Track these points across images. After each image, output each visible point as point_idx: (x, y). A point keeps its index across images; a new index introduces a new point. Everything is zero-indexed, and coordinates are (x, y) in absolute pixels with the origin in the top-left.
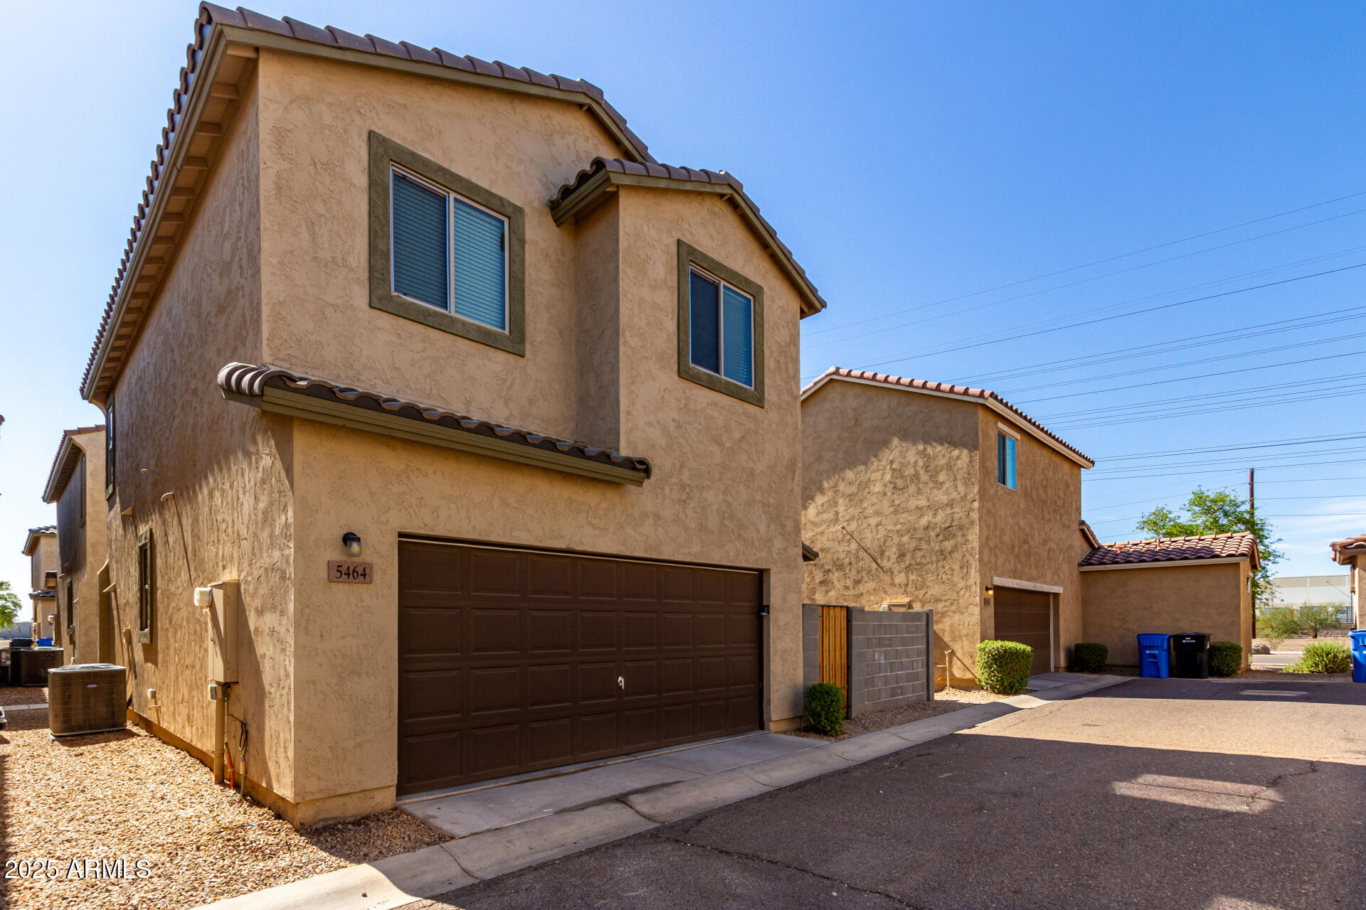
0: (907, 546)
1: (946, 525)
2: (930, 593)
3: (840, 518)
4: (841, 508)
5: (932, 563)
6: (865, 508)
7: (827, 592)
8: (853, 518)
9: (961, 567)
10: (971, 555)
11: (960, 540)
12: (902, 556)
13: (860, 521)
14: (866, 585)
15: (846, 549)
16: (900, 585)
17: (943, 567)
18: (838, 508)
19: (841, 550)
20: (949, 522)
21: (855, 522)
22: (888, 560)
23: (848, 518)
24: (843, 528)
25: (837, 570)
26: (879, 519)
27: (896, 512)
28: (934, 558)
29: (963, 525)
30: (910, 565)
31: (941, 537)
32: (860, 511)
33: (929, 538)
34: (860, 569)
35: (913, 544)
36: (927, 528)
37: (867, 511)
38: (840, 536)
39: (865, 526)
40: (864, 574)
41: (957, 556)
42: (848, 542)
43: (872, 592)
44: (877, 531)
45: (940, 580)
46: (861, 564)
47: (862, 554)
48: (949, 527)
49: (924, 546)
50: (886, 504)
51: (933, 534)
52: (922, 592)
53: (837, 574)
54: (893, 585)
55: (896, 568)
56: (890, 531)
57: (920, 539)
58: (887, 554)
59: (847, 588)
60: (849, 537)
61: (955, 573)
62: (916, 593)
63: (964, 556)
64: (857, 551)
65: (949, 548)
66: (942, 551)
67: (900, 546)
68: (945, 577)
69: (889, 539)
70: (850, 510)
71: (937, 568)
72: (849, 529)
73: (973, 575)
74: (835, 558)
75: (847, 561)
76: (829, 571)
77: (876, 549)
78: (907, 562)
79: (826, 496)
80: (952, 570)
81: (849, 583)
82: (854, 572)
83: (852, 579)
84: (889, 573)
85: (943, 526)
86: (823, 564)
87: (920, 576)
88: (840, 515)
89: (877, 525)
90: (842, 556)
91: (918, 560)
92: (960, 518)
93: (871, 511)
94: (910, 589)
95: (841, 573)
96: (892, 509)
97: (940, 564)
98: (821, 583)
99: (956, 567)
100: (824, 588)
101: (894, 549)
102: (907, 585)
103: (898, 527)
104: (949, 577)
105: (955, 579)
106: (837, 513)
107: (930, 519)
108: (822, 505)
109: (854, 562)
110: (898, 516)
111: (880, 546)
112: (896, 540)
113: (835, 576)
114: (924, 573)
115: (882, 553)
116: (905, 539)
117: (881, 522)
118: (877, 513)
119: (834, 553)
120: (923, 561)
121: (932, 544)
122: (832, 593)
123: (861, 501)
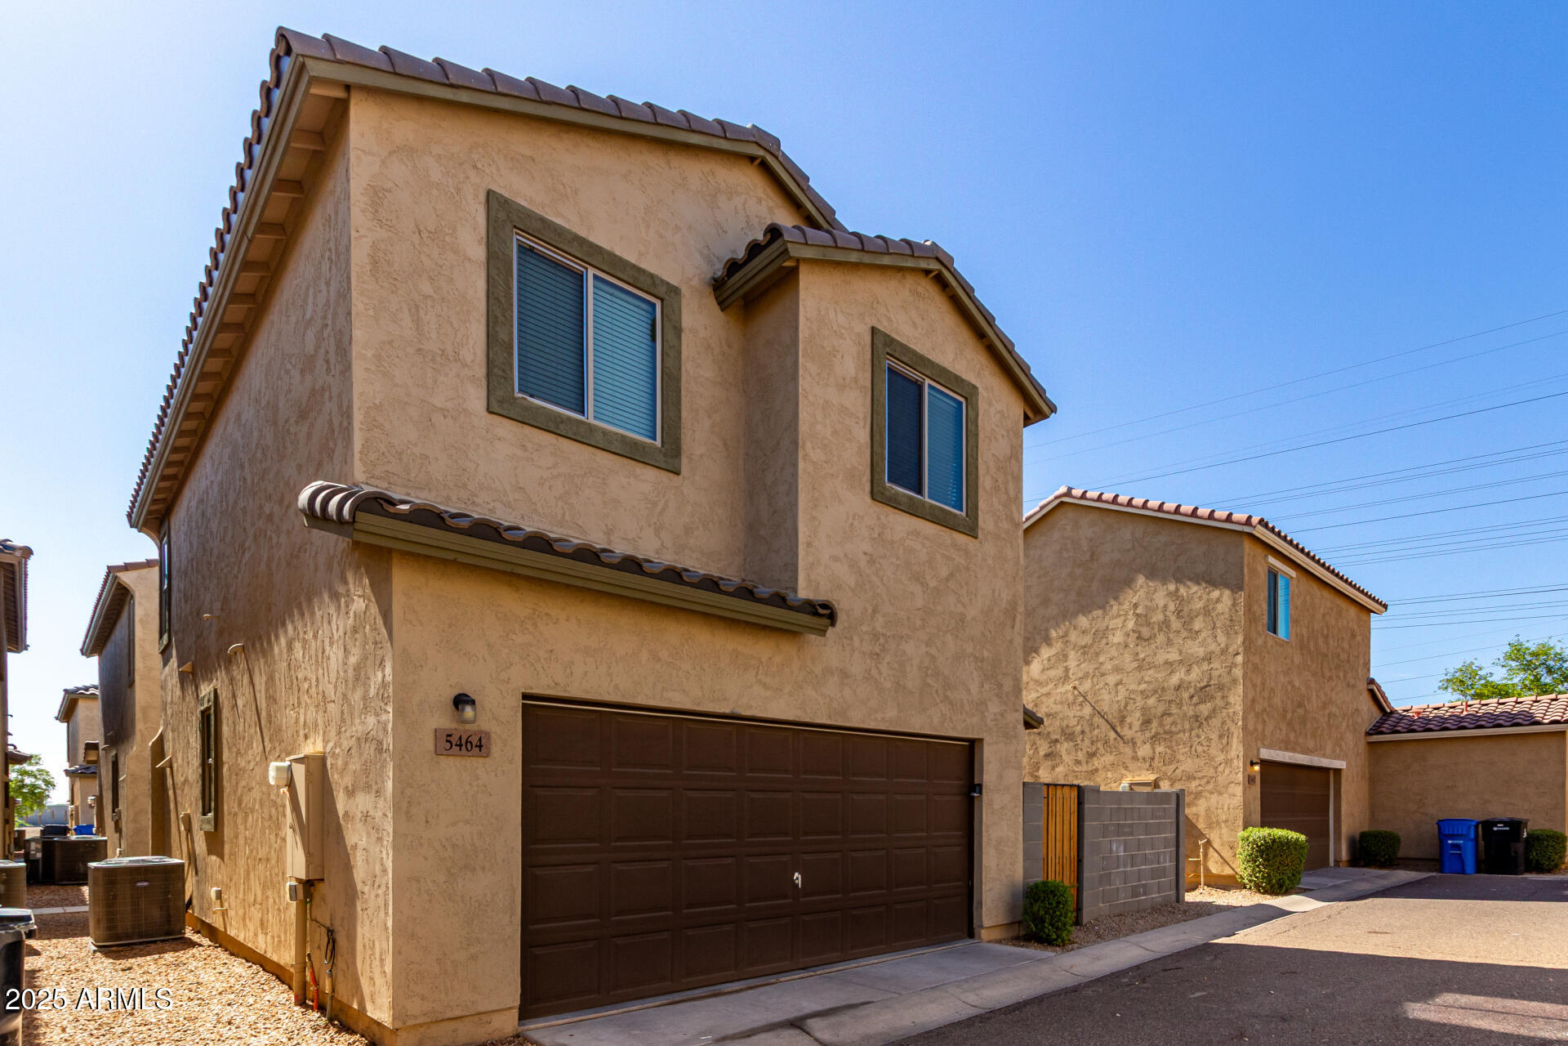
0: (1153, 711)
1: (1202, 684)
2: (1182, 768)
3: (1071, 676)
4: (1072, 663)
5: (1184, 731)
6: (1101, 663)
7: (1053, 768)
8: (1086, 675)
9: (1221, 737)
10: (1233, 721)
11: (1219, 702)
12: (1147, 722)
13: (1095, 680)
14: (1103, 759)
15: (1078, 714)
16: (1144, 759)
17: (1198, 736)
18: (1068, 663)
19: (1071, 714)
20: (1205, 680)
21: (1089, 681)
22: (1130, 728)
23: (1080, 675)
24: (1075, 688)
25: (1067, 740)
26: (1119, 677)
27: (1140, 668)
28: (1187, 726)
29: (1223, 685)
30: (1157, 734)
31: (1195, 700)
32: (1096, 666)
33: (1181, 701)
34: (1095, 739)
35: (1161, 709)
36: (1178, 688)
37: (1104, 667)
38: (1071, 698)
39: (1101, 685)
40: (1100, 745)
41: (1216, 722)
42: (1081, 705)
43: (1110, 768)
44: (1117, 692)
45: (1193, 752)
46: (1096, 732)
47: (1097, 720)
48: (1205, 687)
49: (1174, 710)
50: (1128, 658)
51: (1186, 695)
52: (1173, 767)
53: (1066, 745)
54: (1135, 758)
55: (1139, 738)
56: (1132, 692)
57: (1170, 702)
58: (1128, 720)
59: (1078, 762)
60: (1081, 699)
61: (1213, 744)
62: (1163, 769)
63: (1224, 723)
64: (1092, 716)
65: (1206, 713)
66: (1197, 716)
67: (1145, 710)
68: (1200, 749)
69: (1131, 701)
70: (1083, 666)
71: (1190, 738)
72: (1081, 689)
73: (1234, 746)
74: (1064, 724)
75: (1079, 729)
76: (1057, 741)
77: (1115, 714)
78: (1153, 731)
79: (1054, 649)
80: (1210, 740)
81: (1081, 756)
82: (1087, 742)
83: (1084, 751)
84: (1130, 744)
85: (1198, 685)
86: (1049, 733)
87: (1169, 747)
88: (1071, 672)
89: (1117, 685)
90: (1073, 722)
91: (1167, 728)
92: (1220, 676)
93: (1110, 667)
94: (1156, 764)
95: (1071, 744)
96: (1135, 665)
97: (1194, 733)
98: (1047, 756)
99: (1214, 736)
100: (1050, 763)
101: (1138, 714)
102: (1153, 759)
103: (1143, 687)
104: (1206, 748)
105: (1213, 751)
106: (1067, 670)
107: (1182, 676)
108: (1049, 660)
109: (1087, 730)
110: (1143, 673)
111: (1120, 711)
112: (1140, 703)
113: (1064, 747)
114: (1174, 743)
115: (1122, 719)
116: (1152, 701)
117: (1121, 680)
118: (1117, 669)
119: (1062, 719)
120: (1173, 729)
121: (1185, 708)
122: (1060, 769)
123: (1097, 654)
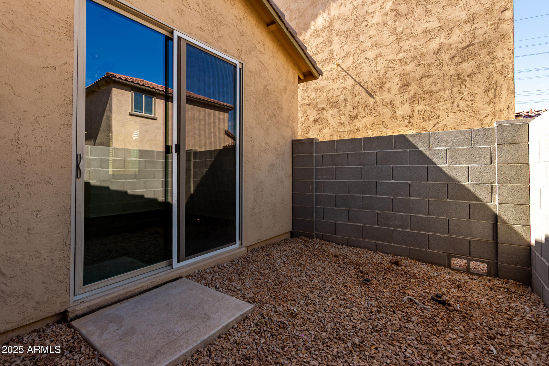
0: (412, 75)
1: (465, 44)
2: (442, 123)
3: (335, 57)
4: (336, 46)
5: (445, 89)
6: (362, 42)
7: (321, 130)
8: (349, 54)
9: (486, 91)
10: (502, 74)
11: (484, 58)
12: (406, 85)
13: (356, 56)
14: (363, 120)
15: (341, 86)
16: (403, 117)
17: (460, 92)
18: (332, 47)
19: (335, 87)
20: (468, 40)
21: (351, 58)
22: (389, 92)
23: (343, 54)
24: (338, 65)
25: (331, 107)
26: (377, 51)
27: (398, 41)
28: (448, 84)
29: (489, 42)
30: (416, 94)
31: (456, 60)
32: (357, 45)
33: (441, 61)
34: (356, 104)
35: (420, 72)
36: (438, 52)
37: (364, 45)
38: (335, 73)
39: (362, 60)
40: (360, 109)
41: (481, 78)
42: (344, 78)
43: (370, 127)
44: (376, 64)
45: (455, 107)
46: (357, 99)
47: (358, 88)
48: (468, 46)
49: (434, 71)
50: (386, 33)
51: (446, 57)
52: (434, 122)
53: (331, 111)
54: (394, 117)
55: (398, 99)
56: (391, 61)
57: (429, 65)
58: (387, 86)
59: (342, 124)
60: (344, 73)
61: (478, 98)
62: (423, 124)
63: (490, 77)
64: (353, 86)
65: (469, 71)
66: (459, 75)
67: (403, 75)
68: (462, 104)
69: (390, 70)
70: (345, 47)
71: (451, 94)
72: (344, 66)
73: (503, 99)
74: (330, 95)
75: (342, 97)
76: (323, 109)
77: (375, 82)
78: (412, 93)
79: (321, 37)
80: (473, 94)
81: (344, 119)
82: (349, 107)
83: (347, 115)
84: (389, 106)
85: (460, 46)
86: (317, 103)
87: (428, 105)
88: (335, 53)
89: (376, 58)
90: (337, 93)
91: (426, 88)
92: (485, 33)
93: (370, 44)
94: (415, 120)
95: (336, 110)
96: (394, 38)
97: (455, 90)
98: (315, 121)
99: (479, 91)
100: (318, 126)
101: (396, 80)
102: (412, 117)
103: (402, 55)
104: (469, 103)
105: (478, 105)
106: (332, 52)
107: (442, 40)
108: (317, 47)
109: (349, 97)
110: (401, 44)
111: (380, 79)
112: (399, 69)
113: (330, 114)
114: (433, 101)
115: (381, 86)
116: (410, 67)
117: (380, 53)
118: (376, 45)
119: (328, 91)
120: (433, 88)
121: (445, 68)
122: (326, 131)
123: (358, 36)
